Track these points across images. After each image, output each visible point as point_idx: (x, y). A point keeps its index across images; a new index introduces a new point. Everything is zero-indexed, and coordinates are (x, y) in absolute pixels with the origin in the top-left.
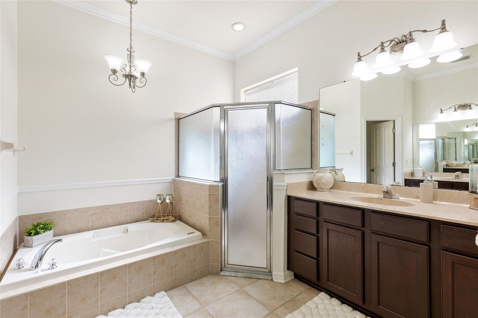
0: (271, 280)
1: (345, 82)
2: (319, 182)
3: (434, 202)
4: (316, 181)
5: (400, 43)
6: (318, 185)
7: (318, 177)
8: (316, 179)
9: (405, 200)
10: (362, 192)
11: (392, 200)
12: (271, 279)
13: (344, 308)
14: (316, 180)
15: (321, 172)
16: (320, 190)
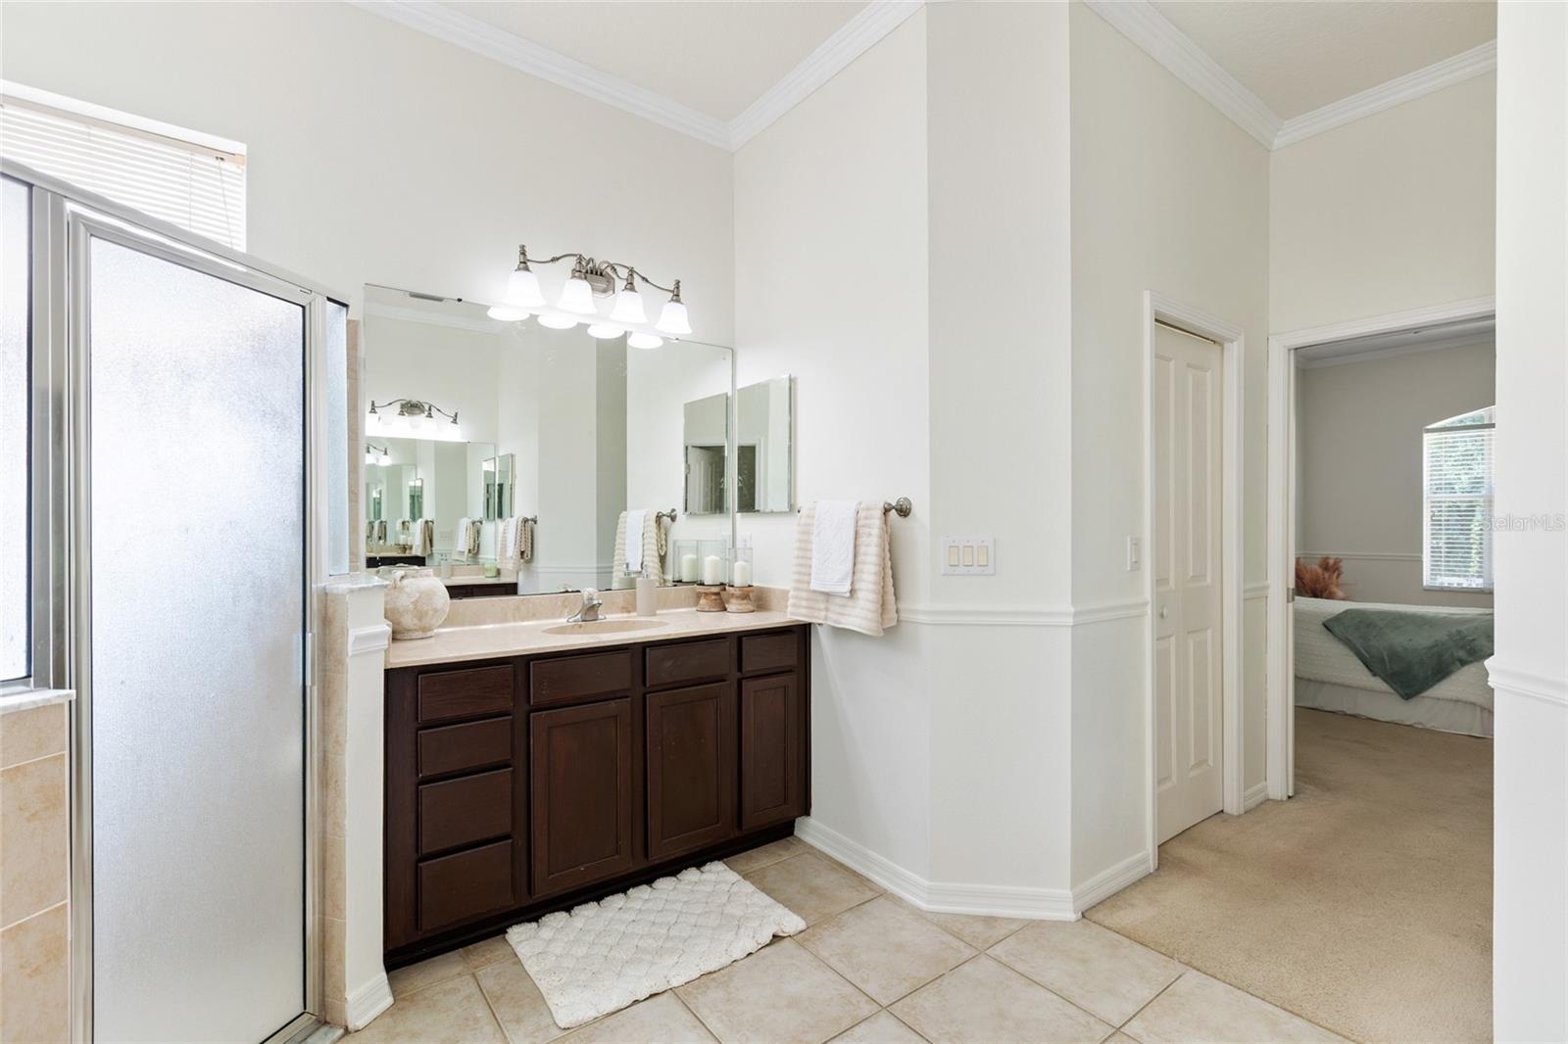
0: (343, 1036)
1: (460, 300)
2: (426, 608)
3: (658, 612)
4: (411, 607)
5: (596, 274)
6: (420, 620)
7: (421, 593)
8: (413, 599)
9: (628, 617)
10: (514, 621)
11: (600, 623)
12: (340, 1032)
13: (586, 913)
14: (415, 603)
15: (421, 576)
16: (420, 634)
